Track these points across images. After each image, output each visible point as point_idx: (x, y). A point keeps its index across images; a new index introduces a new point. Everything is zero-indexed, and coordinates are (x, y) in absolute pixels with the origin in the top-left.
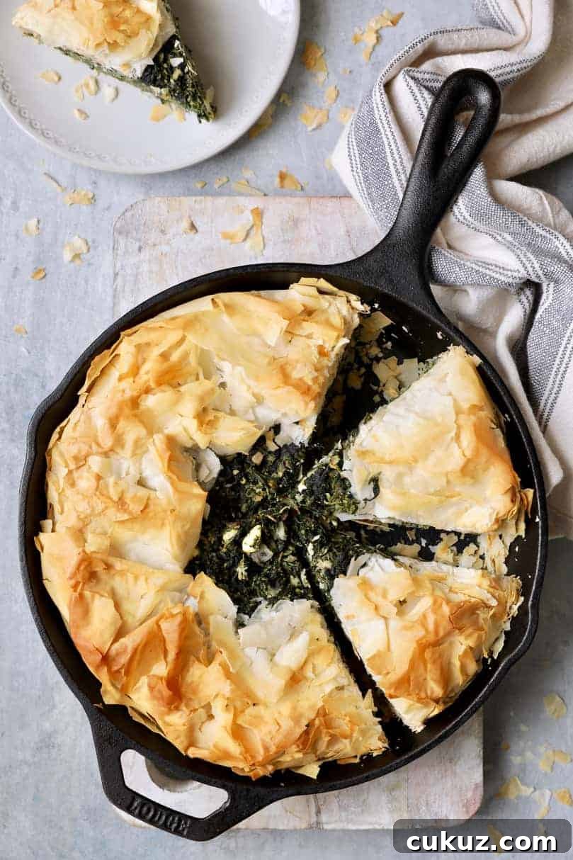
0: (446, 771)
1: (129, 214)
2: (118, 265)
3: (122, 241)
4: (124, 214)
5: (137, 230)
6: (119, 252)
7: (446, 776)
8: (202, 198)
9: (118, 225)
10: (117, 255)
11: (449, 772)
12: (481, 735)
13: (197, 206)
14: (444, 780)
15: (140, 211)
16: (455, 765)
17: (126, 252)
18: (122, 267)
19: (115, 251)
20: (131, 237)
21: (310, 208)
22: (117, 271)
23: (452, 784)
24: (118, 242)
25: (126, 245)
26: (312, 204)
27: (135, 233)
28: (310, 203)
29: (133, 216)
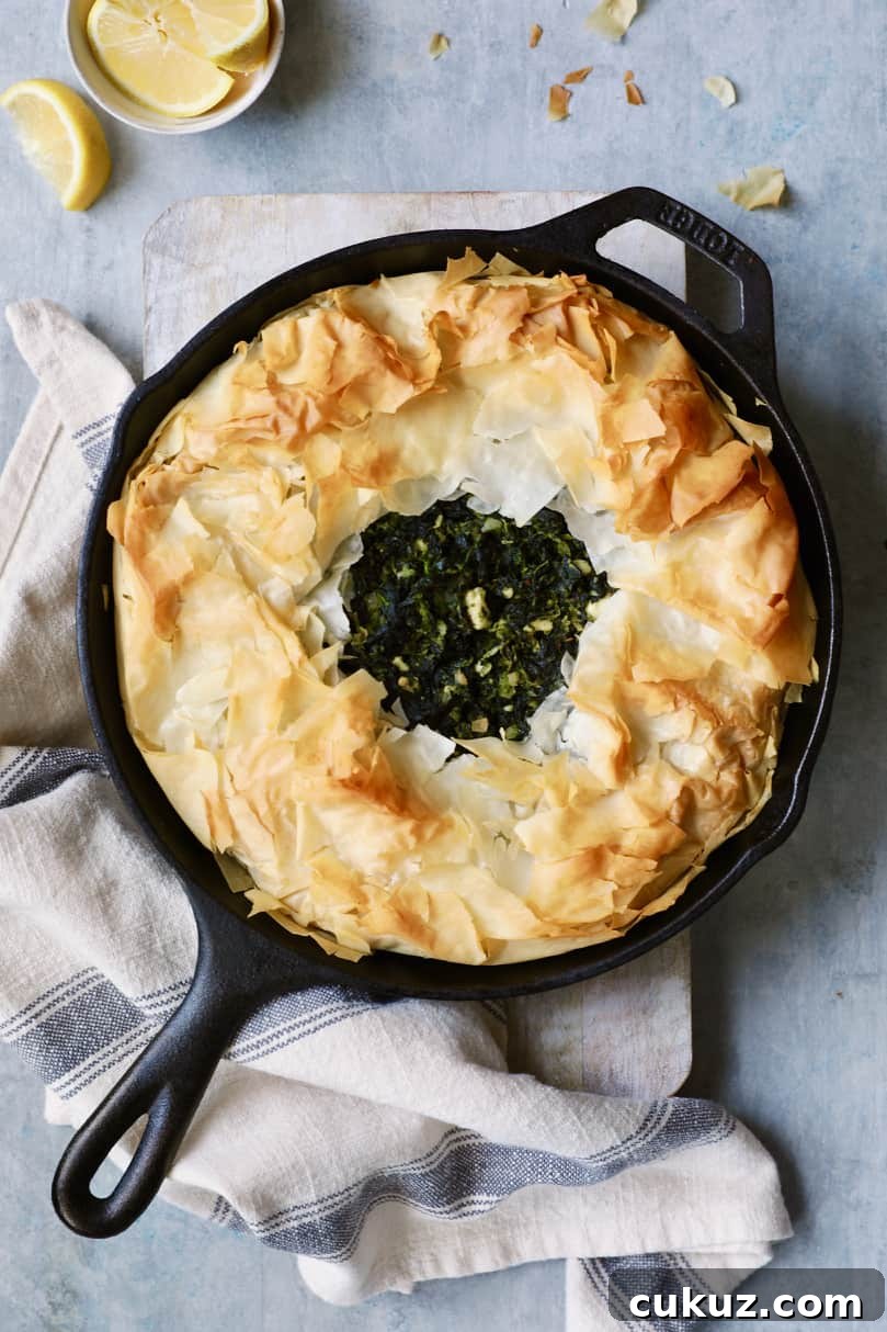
0: (637, 1026)
1: (165, 222)
2: (152, 296)
3: (156, 261)
4: (158, 221)
5: (178, 244)
6: (152, 276)
7: (638, 1033)
8: (273, 197)
9: (150, 239)
10: (149, 280)
11: (642, 1028)
12: (688, 972)
13: (265, 209)
14: (635, 1038)
15: (182, 216)
16: (651, 1016)
17: (163, 277)
18: (157, 299)
19: (146, 277)
20: (170, 256)
21: (430, 209)
22: (149, 304)
23: (648, 1045)
24: (150, 264)
25: (162, 267)
26: (433, 203)
27: (174, 249)
28: (428, 202)
29: (171, 224)
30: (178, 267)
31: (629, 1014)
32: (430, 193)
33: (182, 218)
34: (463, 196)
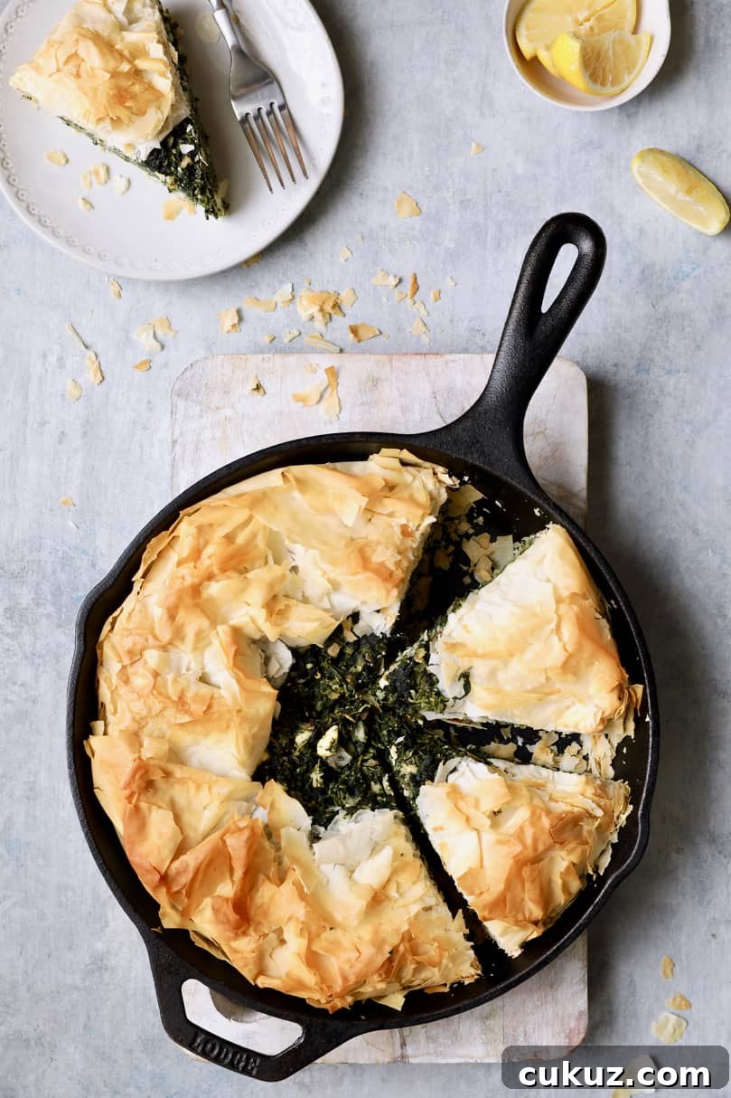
1: (188, 374)
2: (177, 431)
3: (181, 404)
5: (198, 392)
6: (178, 416)
7: (546, 1003)
8: (271, 355)
9: (177, 387)
10: (176, 419)
11: (550, 998)
13: (265, 365)
14: (544, 1008)
16: (557, 990)
17: (186, 417)
18: (182, 434)
19: (173, 416)
20: (193, 401)
21: (392, 366)
22: (175, 438)
23: (554, 1012)
24: (176, 406)
25: (186, 409)
26: (394, 362)
27: (195, 395)
28: (391, 361)
29: (193, 376)
30: (197, 410)
31: (539, 988)
32: (392, 354)
33: (201, 372)
34: (418, 357)
